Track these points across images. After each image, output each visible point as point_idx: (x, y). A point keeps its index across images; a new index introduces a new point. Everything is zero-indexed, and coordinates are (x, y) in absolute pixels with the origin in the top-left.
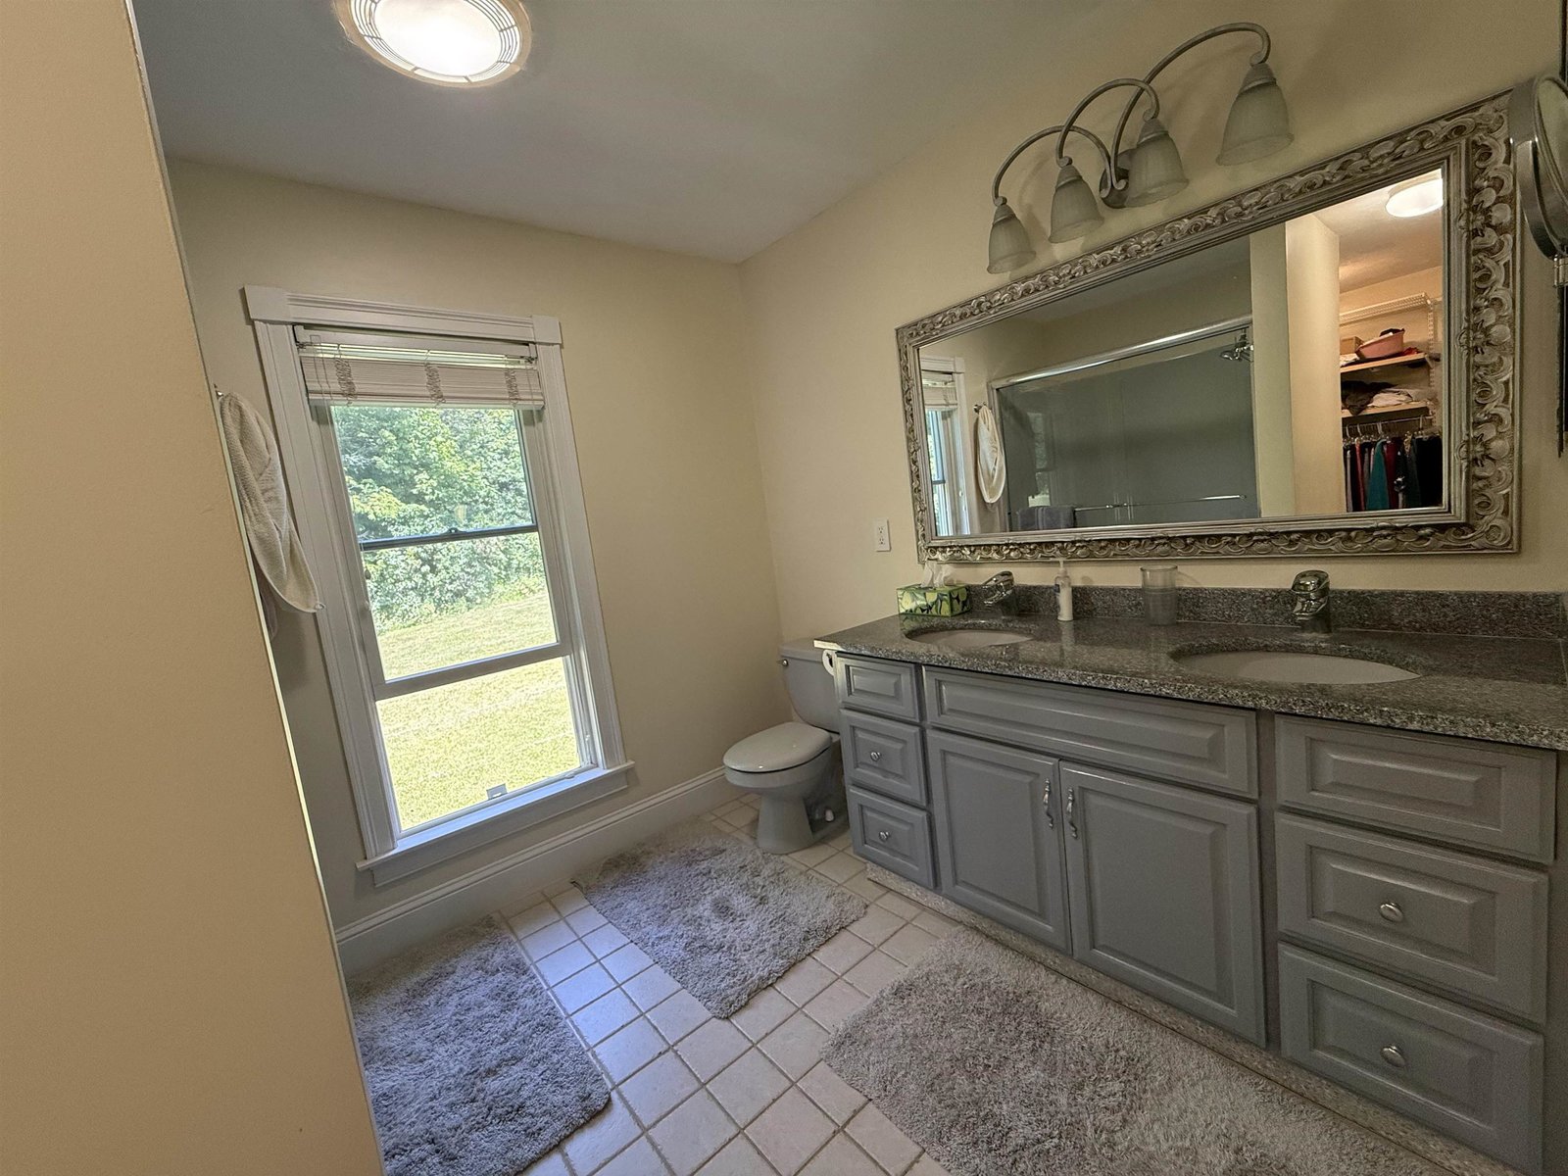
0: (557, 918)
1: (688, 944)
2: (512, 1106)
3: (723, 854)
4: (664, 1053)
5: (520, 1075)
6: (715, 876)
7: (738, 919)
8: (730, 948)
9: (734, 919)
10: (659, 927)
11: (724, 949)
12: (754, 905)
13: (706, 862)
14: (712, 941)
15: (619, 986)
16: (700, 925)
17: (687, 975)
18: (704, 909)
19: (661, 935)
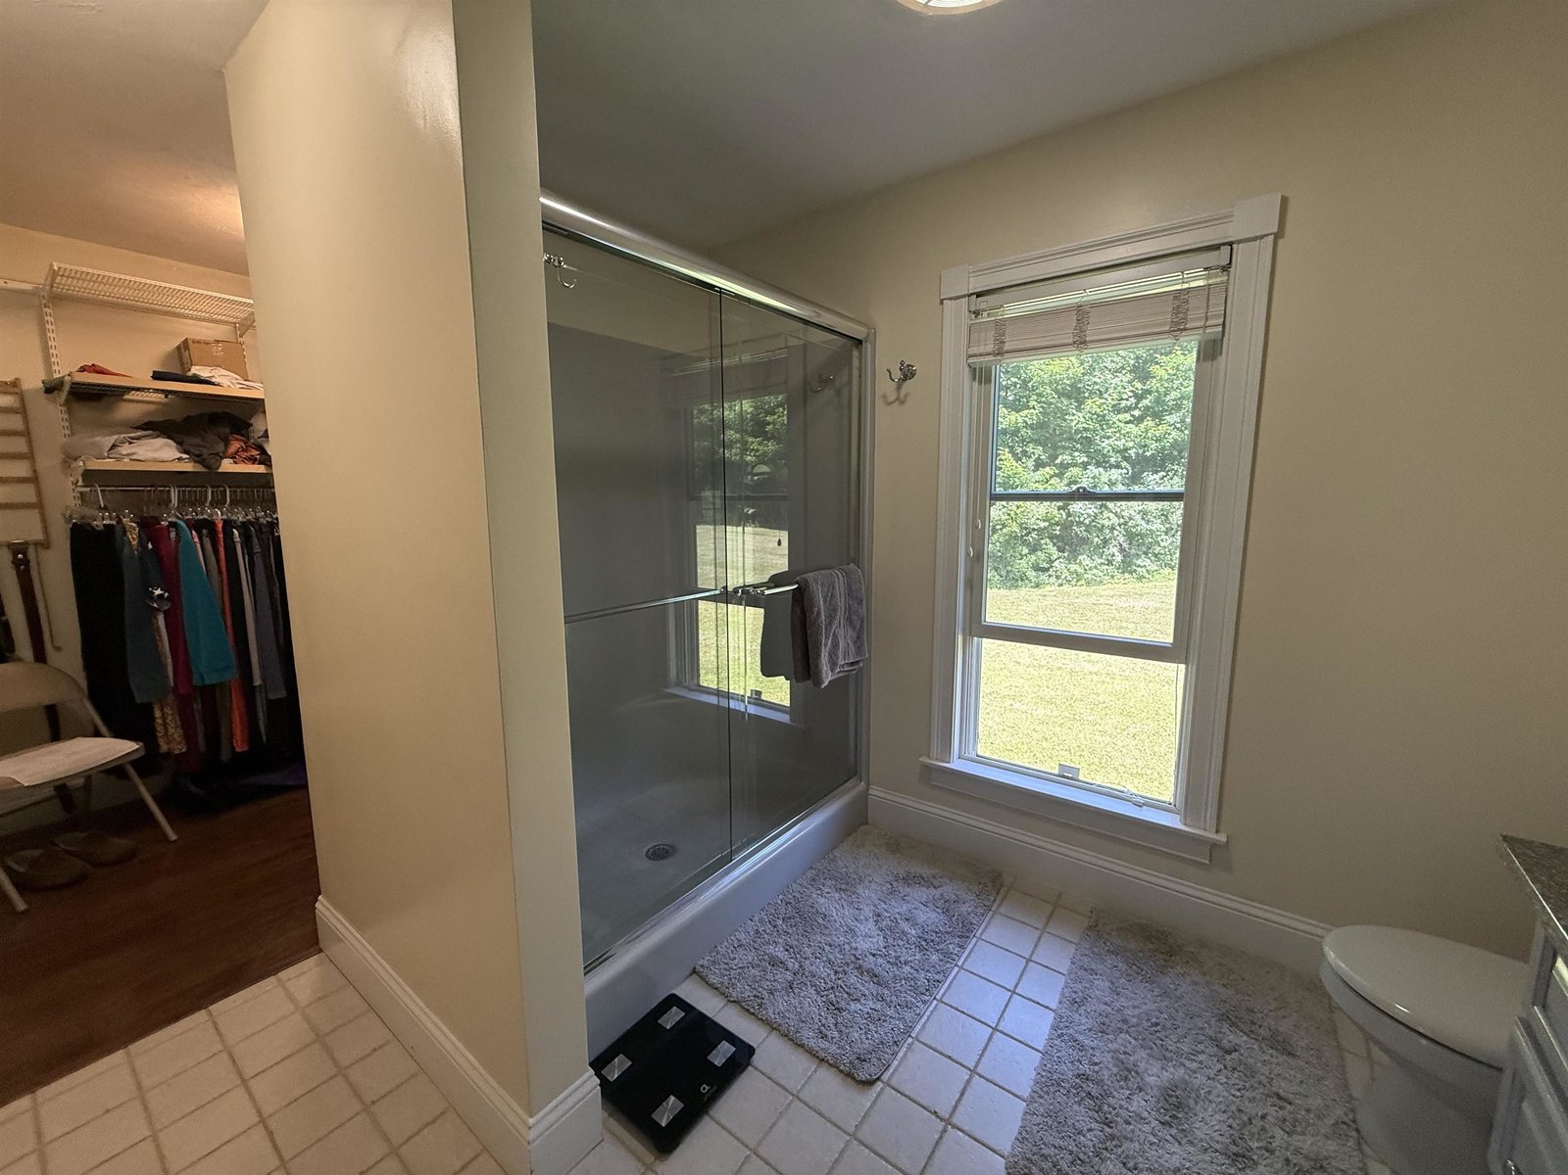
0: (1040, 926)
1: (1086, 1078)
2: (838, 1003)
3: (1283, 1058)
4: (938, 1117)
5: (867, 993)
6: (1229, 1064)
7: (1174, 1131)
8: (1113, 1137)
9: (1169, 1125)
10: (1090, 1030)
11: (1107, 1129)
12: (1218, 1147)
13: (1245, 1038)
14: (1109, 1106)
15: (995, 1029)
16: (1126, 1079)
17: (1041, 1097)
18: (1156, 1075)
19: (1081, 1038)
